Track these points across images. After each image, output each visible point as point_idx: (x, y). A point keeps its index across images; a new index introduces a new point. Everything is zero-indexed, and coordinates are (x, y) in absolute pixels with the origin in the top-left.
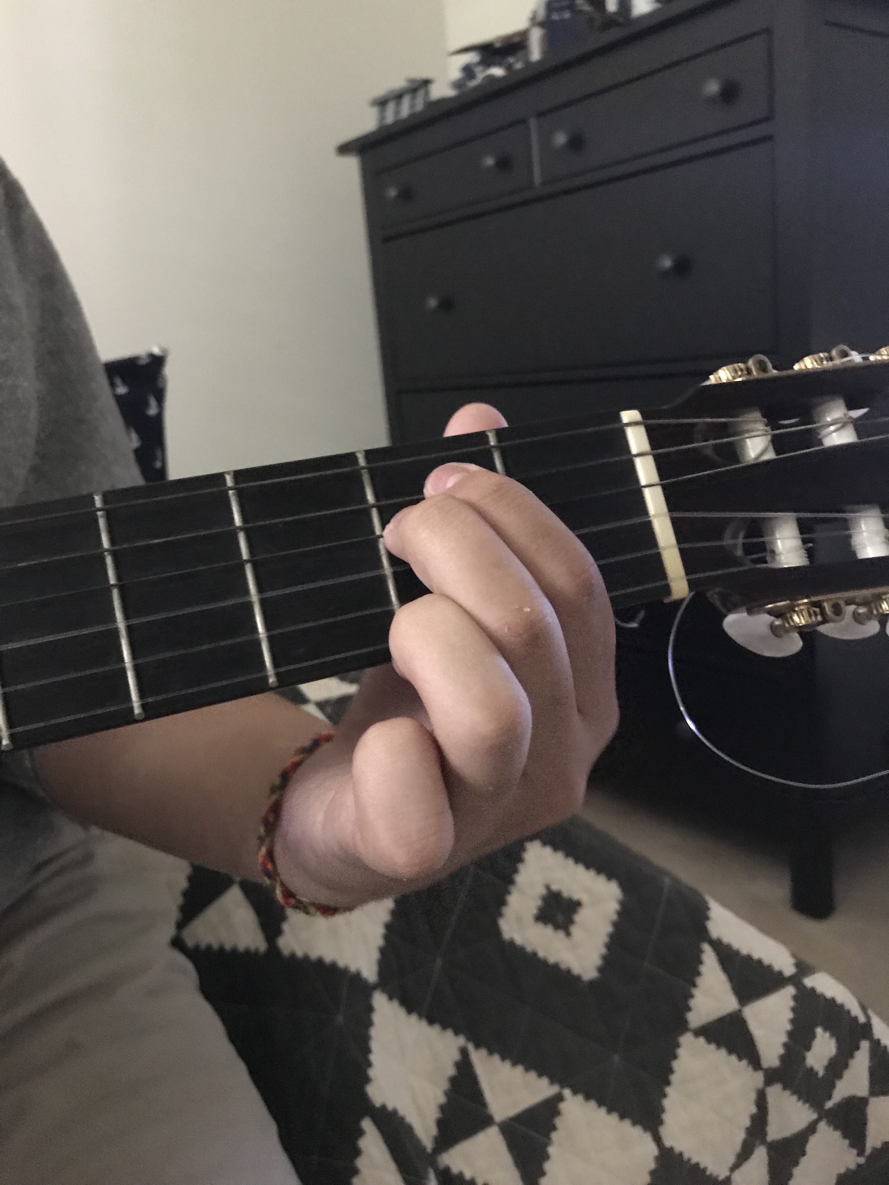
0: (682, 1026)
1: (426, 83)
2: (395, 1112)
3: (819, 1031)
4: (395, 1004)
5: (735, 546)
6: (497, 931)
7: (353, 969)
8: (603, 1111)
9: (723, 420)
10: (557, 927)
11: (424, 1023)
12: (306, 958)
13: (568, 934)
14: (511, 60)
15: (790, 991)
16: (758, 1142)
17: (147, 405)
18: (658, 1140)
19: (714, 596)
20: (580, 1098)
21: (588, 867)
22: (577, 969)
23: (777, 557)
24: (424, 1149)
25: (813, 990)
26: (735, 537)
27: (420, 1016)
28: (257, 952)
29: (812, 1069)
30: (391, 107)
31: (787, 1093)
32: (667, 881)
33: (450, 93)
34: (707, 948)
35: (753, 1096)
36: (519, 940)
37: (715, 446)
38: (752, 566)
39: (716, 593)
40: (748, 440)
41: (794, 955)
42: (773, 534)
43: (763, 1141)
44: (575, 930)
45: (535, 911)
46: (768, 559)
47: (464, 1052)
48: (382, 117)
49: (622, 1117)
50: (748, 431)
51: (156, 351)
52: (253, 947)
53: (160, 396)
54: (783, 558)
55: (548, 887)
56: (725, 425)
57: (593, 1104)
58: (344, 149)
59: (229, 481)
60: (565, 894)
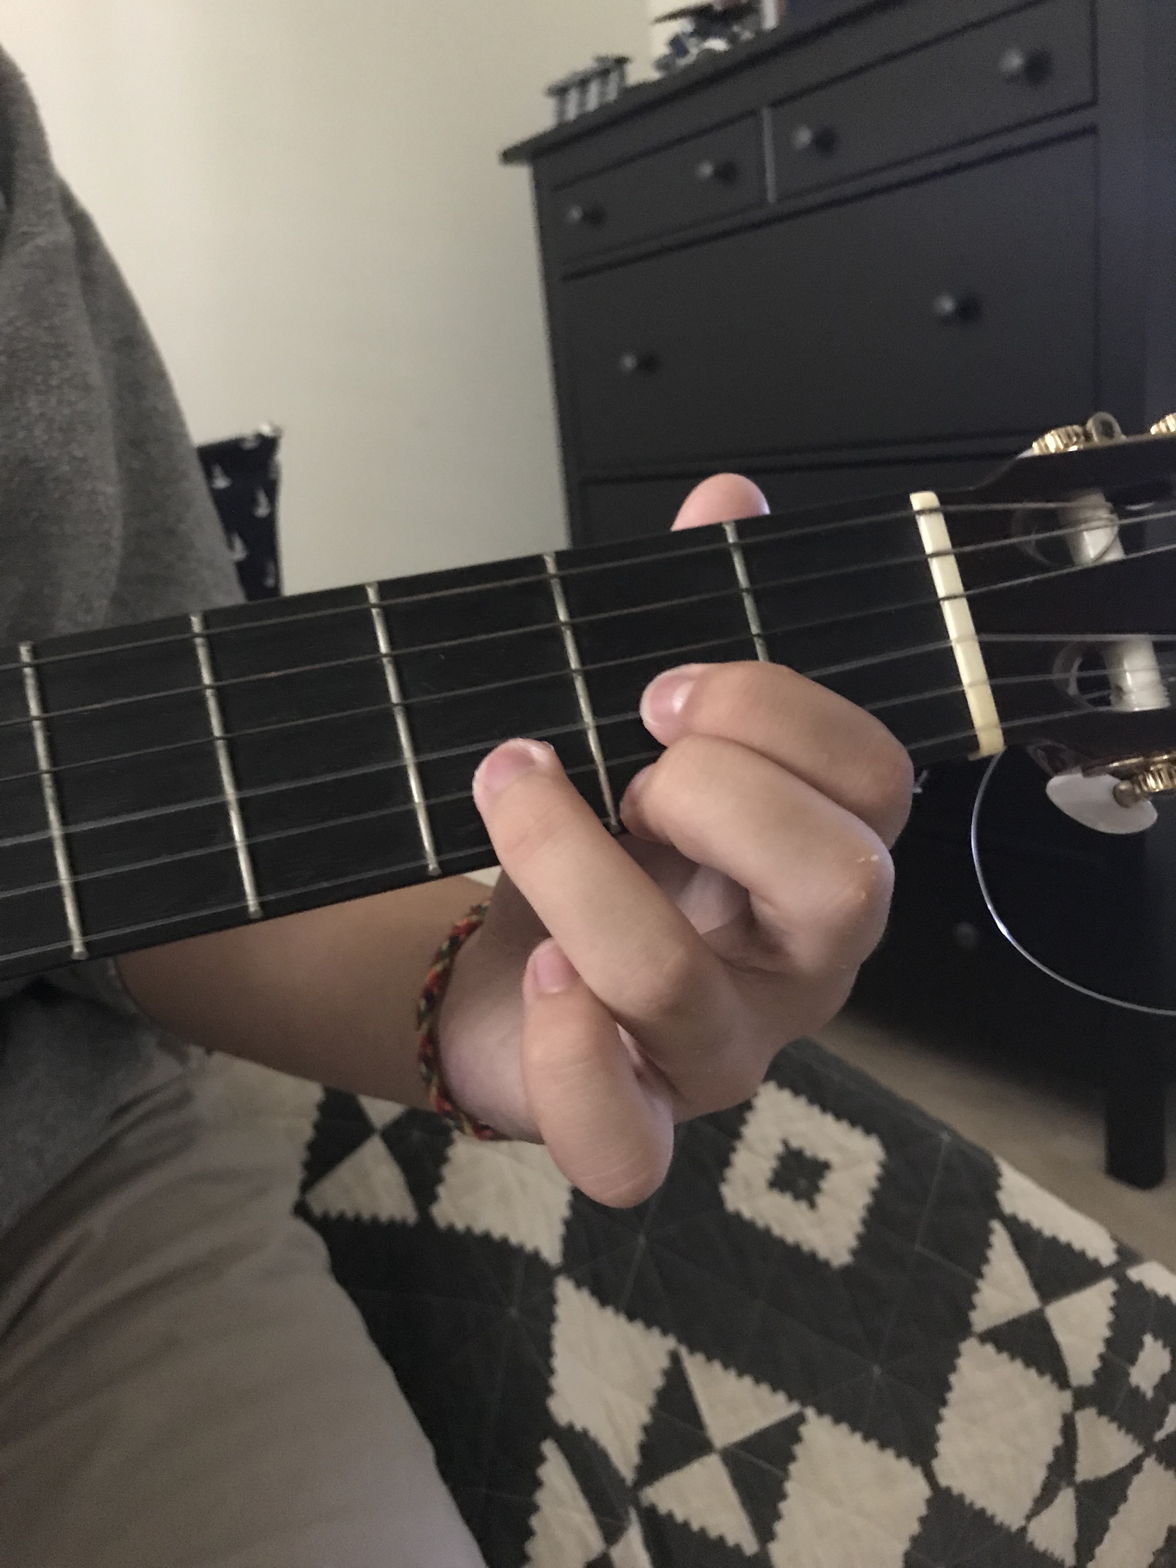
0: (964, 1329)
1: (621, 62)
2: (585, 1434)
3: (1148, 1339)
4: (585, 1294)
5: (1066, 682)
6: (719, 1201)
7: (529, 1247)
8: (858, 1437)
9: (1052, 505)
10: (798, 1196)
11: (622, 1320)
12: (469, 1231)
13: (812, 1205)
14: (736, 28)
15: (1108, 1286)
16: (1063, 1484)
17: (254, 502)
18: (930, 1476)
19: (1035, 751)
20: (827, 1420)
21: (838, 1116)
22: (823, 1252)
23: (1125, 698)
24: (623, 1481)
25: (1140, 1285)
26: (1067, 669)
27: (617, 1310)
28: (404, 1223)
29: (1137, 1388)
30: (573, 96)
31: (1104, 1420)
32: (945, 1137)
33: (654, 75)
34: (996, 1225)
35: (1058, 1423)
36: (747, 1213)
37: (1039, 544)
38: (1091, 709)
39: (1039, 748)
40: (1085, 533)
41: (1114, 1238)
42: (1120, 663)
43: (1071, 1483)
44: (820, 1200)
45: (769, 1175)
46: (1112, 698)
47: (675, 1358)
48: (561, 112)
49: (883, 1446)
50: (1086, 521)
51: (266, 430)
52: (398, 1217)
53: (272, 490)
54: (1133, 697)
55: (785, 1143)
56: (1053, 513)
57: (844, 1428)
58: (510, 156)
59: (372, 596)
60: (808, 1153)
